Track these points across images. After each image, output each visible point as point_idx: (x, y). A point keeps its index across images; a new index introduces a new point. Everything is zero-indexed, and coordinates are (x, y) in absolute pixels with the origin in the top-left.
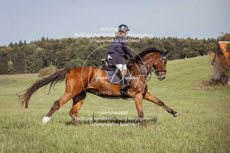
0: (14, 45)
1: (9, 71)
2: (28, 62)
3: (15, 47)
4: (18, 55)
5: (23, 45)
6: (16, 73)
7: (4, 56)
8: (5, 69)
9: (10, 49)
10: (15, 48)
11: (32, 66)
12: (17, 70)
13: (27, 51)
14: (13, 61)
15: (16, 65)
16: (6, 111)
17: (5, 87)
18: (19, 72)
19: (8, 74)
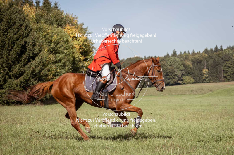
0: (209, 51)
1: (204, 80)
2: (225, 69)
3: (210, 52)
4: (213, 61)
5: (219, 50)
6: (211, 82)
7: (198, 63)
8: (200, 78)
9: (205, 56)
10: (210, 54)
11: (229, 73)
12: (213, 78)
13: (223, 57)
14: (208, 69)
15: (211, 73)
16: (202, 123)
17: (200, 97)
18: (215, 80)
19: (203, 82)
